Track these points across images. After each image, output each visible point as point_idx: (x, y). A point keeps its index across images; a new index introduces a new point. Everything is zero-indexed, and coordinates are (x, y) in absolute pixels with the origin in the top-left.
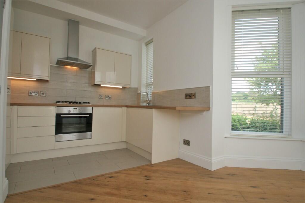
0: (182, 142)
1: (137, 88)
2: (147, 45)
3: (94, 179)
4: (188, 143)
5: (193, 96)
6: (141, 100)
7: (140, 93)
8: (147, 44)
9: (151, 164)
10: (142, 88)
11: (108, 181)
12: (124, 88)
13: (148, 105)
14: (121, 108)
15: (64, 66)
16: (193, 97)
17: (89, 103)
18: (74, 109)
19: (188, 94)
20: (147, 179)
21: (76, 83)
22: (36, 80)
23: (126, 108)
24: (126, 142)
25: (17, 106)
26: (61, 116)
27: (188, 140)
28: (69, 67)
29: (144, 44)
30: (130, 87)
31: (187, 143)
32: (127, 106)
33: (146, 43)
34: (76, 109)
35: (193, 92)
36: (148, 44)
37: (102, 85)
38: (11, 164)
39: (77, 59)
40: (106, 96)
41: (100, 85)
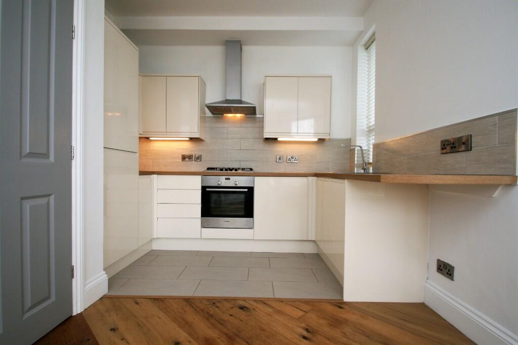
0: (434, 267)
1: (350, 139)
2: (367, 49)
3: (214, 303)
4: (447, 271)
5: (464, 143)
6: (356, 162)
7: (355, 149)
8: (367, 47)
9: (343, 300)
10: (357, 138)
11: (231, 315)
12: (321, 141)
13: (363, 171)
14: (306, 178)
15: (223, 114)
16: (463, 148)
17: (251, 169)
18: (226, 179)
19: (447, 141)
20: (305, 338)
21: (241, 138)
22: (188, 139)
23: (315, 178)
24: (314, 241)
25: (156, 175)
26: (207, 189)
27: (448, 264)
28: (230, 115)
29: (364, 47)
30: (330, 139)
31: (445, 269)
32: (317, 175)
33: (365, 45)
34: (229, 179)
35: (463, 134)
36: (370, 46)
37: (279, 139)
38: (152, 250)
39: (240, 102)
40: (288, 158)
41: (276, 139)
